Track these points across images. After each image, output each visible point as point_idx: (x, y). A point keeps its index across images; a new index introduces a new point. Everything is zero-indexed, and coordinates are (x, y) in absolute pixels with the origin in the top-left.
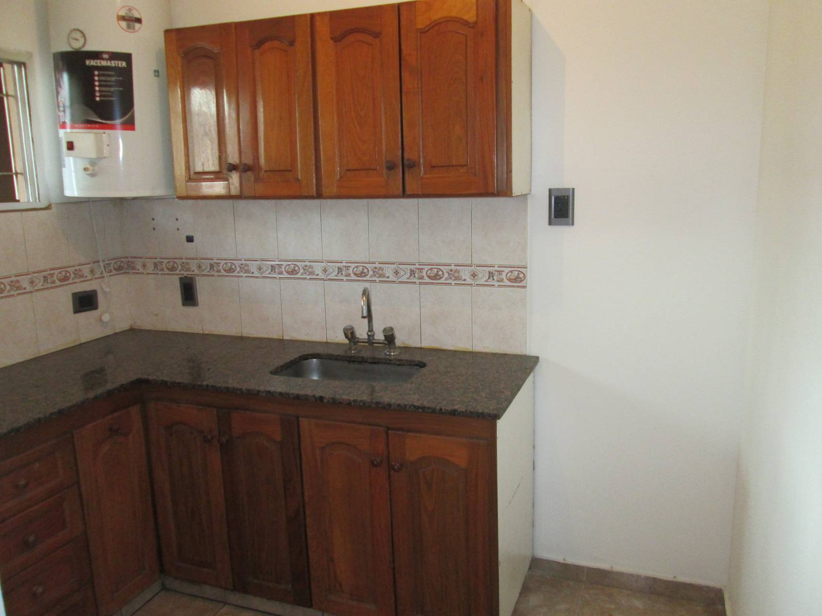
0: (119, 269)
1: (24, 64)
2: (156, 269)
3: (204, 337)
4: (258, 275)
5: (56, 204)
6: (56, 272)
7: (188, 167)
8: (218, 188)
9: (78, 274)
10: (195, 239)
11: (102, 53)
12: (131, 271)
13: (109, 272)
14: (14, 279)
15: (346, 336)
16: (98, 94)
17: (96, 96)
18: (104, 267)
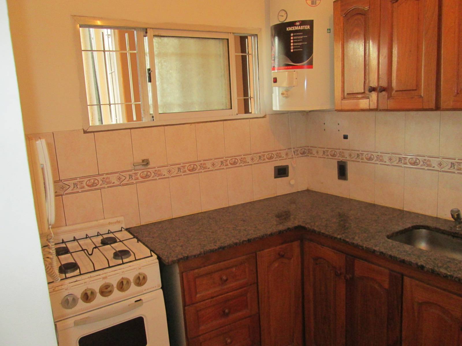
0: (304, 153)
1: (257, 35)
2: (324, 155)
3: (350, 201)
4: (389, 164)
5: (269, 114)
6: (266, 154)
7: (343, 91)
8: (364, 103)
9: (279, 156)
10: (349, 137)
11: (296, 22)
12: (310, 155)
13: (297, 155)
14: (243, 157)
15: (453, 216)
16: (292, 48)
17: (291, 49)
18: (294, 152)
